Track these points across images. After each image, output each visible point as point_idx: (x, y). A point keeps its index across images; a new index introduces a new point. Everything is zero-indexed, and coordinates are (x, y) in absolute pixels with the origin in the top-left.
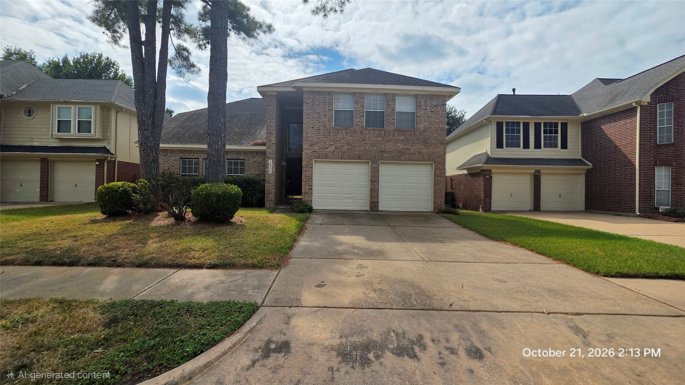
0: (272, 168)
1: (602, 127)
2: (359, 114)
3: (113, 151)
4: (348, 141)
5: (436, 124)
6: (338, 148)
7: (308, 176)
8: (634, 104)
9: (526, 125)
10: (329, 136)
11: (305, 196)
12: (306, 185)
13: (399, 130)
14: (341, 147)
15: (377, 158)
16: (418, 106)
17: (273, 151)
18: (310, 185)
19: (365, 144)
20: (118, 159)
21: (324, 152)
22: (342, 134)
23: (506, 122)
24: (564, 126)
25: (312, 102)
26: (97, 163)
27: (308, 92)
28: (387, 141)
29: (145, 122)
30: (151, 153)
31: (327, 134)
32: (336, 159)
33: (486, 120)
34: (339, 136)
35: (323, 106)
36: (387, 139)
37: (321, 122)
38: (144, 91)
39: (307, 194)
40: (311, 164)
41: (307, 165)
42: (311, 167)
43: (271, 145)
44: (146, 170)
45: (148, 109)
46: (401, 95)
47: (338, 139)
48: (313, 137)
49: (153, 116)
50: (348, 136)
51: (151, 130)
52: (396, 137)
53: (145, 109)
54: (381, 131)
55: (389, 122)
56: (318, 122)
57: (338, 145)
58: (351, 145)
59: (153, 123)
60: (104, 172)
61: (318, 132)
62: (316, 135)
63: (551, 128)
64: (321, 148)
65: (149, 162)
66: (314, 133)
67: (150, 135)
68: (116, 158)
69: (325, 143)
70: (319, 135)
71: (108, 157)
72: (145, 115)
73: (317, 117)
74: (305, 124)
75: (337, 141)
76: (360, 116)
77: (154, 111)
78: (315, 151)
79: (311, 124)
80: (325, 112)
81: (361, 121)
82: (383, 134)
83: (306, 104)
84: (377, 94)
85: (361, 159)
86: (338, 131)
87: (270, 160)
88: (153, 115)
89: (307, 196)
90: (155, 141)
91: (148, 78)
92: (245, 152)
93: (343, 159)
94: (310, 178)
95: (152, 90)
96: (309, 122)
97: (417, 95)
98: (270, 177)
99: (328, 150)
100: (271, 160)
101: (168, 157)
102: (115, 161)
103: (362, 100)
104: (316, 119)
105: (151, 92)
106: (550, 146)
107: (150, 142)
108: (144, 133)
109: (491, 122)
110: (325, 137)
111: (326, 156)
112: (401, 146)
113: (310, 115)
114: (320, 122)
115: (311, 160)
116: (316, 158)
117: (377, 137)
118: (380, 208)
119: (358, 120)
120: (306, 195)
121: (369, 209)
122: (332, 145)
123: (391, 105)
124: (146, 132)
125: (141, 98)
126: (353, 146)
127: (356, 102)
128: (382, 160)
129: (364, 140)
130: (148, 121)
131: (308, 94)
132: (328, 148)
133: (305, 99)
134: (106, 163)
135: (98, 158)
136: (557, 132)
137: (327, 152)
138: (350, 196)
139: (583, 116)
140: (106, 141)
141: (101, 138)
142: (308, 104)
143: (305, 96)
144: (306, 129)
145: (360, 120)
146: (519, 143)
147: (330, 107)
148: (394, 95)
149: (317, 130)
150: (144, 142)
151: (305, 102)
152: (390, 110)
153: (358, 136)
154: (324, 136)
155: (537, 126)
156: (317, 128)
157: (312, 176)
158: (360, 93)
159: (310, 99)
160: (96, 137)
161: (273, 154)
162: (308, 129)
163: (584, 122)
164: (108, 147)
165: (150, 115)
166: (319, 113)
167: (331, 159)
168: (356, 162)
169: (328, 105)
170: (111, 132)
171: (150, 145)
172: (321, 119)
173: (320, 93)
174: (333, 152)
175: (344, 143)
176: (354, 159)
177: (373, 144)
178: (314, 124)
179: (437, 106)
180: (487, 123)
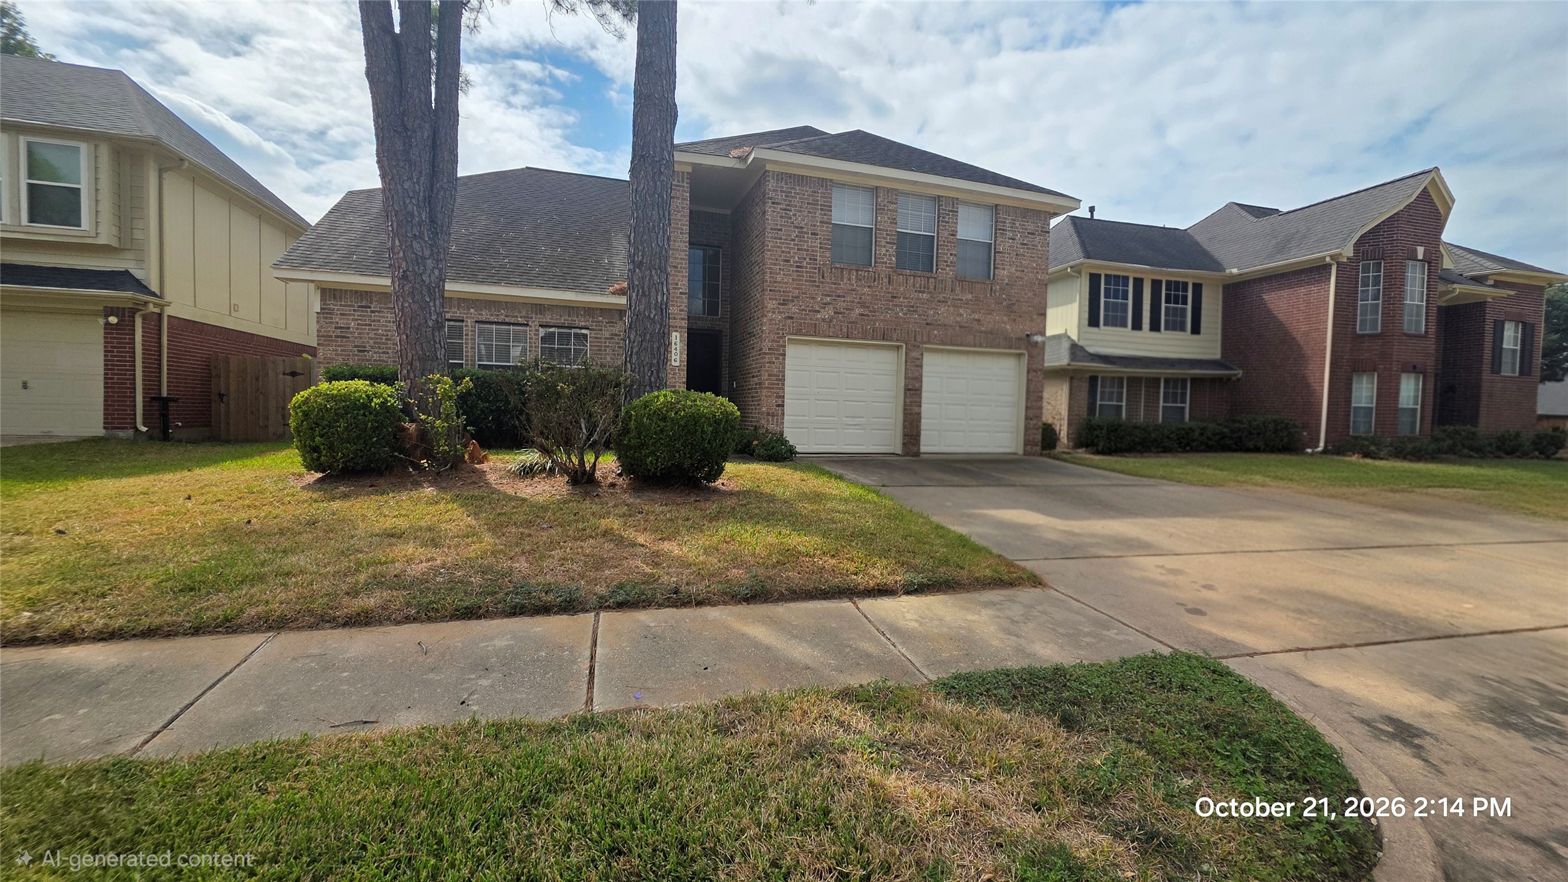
0: (681, 354)
1: (1266, 297)
2: (885, 238)
3: (154, 288)
4: (860, 298)
5: (1032, 272)
6: (840, 313)
7: (775, 375)
8: (1328, 259)
9: (1138, 283)
10: (822, 283)
11: (768, 420)
12: (770, 397)
13: (962, 281)
14: (847, 309)
15: (919, 339)
16: (998, 229)
17: (681, 310)
18: (780, 397)
19: (897, 305)
20: (169, 311)
21: (811, 319)
22: (849, 280)
23: (1106, 276)
24: (1198, 288)
25: (785, 200)
26: (113, 320)
27: (778, 175)
28: (939, 301)
29: (412, 215)
30: (432, 304)
31: (817, 277)
32: (837, 337)
33: (1071, 267)
34: (844, 285)
35: (809, 212)
36: (941, 297)
37: (806, 250)
38: (406, 129)
39: (773, 416)
40: (781, 346)
41: (773, 350)
42: (782, 355)
43: (678, 298)
44: (422, 348)
45: (418, 179)
46: (966, 203)
47: (839, 292)
48: (787, 283)
49: (429, 201)
50: (861, 286)
51: (429, 238)
52: (957, 295)
53: (410, 178)
54: (928, 278)
55: (946, 262)
56: (798, 249)
57: (841, 305)
58: (868, 307)
59: (433, 221)
60: (134, 348)
61: (798, 271)
62: (793, 280)
63: (1177, 290)
64: (805, 310)
65: (428, 326)
66: (790, 275)
67: (427, 253)
68: (162, 307)
69: (813, 298)
70: (799, 280)
71: (146, 303)
72: (411, 194)
73: (797, 236)
74: (769, 250)
75: (839, 296)
76: (887, 243)
77: (432, 186)
78: (792, 318)
79: (783, 252)
80: (815, 226)
81: (886, 253)
82: (932, 287)
83: (773, 203)
84: (921, 196)
85: (887, 340)
86: (842, 272)
87: (674, 334)
88: (430, 197)
89: (773, 420)
90: (440, 270)
91: (416, 92)
92: (590, 311)
93: (851, 338)
94: (780, 380)
95: (427, 126)
96: (778, 247)
97: (997, 205)
98: (675, 374)
99: (819, 316)
100: (678, 334)
101: (373, 312)
102: (160, 315)
103: (892, 207)
104: (794, 240)
105: (426, 134)
106: (1174, 329)
107: (428, 272)
108: (411, 246)
109: (1079, 272)
110: (813, 286)
111: (814, 330)
112: (965, 314)
113: (781, 230)
114: (802, 250)
115: (783, 337)
116: (792, 334)
117: (920, 292)
118: (923, 449)
119: (884, 250)
120: (770, 418)
121: (899, 451)
122: (829, 304)
123: (947, 222)
124: (416, 245)
125: (399, 146)
126: (871, 309)
127: (878, 210)
128: (929, 342)
129: (895, 297)
130: (420, 214)
131: (778, 180)
132: (819, 312)
133: (770, 190)
134: (139, 322)
135: (110, 305)
136: (1185, 303)
137: (817, 319)
138: (857, 421)
139: (1231, 273)
140: (129, 255)
141: (114, 243)
142: (778, 204)
143: (771, 184)
144: (771, 264)
145: (887, 251)
146: (1126, 318)
147: (825, 214)
148: (954, 201)
149: (797, 267)
150: (414, 270)
151: (771, 198)
152: (946, 233)
153: (882, 288)
154: (811, 281)
155: (1156, 284)
156: (797, 262)
157: (784, 376)
158: (888, 190)
159: (781, 191)
160: (102, 240)
161: (682, 319)
162: (775, 264)
163: (1229, 285)
164: (138, 274)
165: (424, 197)
166: (802, 228)
167: (825, 336)
168: (873, 345)
169: (821, 210)
170: (146, 229)
171: (428, 281)
172: (805, 241)
173: (801, 180)
174: (831, 321)
175: (853, 302)
176: (873, 339)
177: (913, 307)
178: (789, 253)
179: (1033, 234)
180: (1074, 274)
